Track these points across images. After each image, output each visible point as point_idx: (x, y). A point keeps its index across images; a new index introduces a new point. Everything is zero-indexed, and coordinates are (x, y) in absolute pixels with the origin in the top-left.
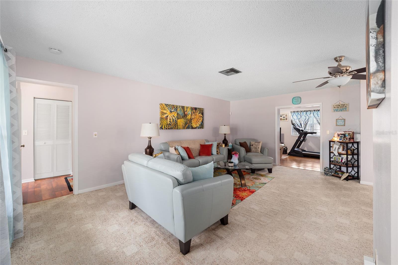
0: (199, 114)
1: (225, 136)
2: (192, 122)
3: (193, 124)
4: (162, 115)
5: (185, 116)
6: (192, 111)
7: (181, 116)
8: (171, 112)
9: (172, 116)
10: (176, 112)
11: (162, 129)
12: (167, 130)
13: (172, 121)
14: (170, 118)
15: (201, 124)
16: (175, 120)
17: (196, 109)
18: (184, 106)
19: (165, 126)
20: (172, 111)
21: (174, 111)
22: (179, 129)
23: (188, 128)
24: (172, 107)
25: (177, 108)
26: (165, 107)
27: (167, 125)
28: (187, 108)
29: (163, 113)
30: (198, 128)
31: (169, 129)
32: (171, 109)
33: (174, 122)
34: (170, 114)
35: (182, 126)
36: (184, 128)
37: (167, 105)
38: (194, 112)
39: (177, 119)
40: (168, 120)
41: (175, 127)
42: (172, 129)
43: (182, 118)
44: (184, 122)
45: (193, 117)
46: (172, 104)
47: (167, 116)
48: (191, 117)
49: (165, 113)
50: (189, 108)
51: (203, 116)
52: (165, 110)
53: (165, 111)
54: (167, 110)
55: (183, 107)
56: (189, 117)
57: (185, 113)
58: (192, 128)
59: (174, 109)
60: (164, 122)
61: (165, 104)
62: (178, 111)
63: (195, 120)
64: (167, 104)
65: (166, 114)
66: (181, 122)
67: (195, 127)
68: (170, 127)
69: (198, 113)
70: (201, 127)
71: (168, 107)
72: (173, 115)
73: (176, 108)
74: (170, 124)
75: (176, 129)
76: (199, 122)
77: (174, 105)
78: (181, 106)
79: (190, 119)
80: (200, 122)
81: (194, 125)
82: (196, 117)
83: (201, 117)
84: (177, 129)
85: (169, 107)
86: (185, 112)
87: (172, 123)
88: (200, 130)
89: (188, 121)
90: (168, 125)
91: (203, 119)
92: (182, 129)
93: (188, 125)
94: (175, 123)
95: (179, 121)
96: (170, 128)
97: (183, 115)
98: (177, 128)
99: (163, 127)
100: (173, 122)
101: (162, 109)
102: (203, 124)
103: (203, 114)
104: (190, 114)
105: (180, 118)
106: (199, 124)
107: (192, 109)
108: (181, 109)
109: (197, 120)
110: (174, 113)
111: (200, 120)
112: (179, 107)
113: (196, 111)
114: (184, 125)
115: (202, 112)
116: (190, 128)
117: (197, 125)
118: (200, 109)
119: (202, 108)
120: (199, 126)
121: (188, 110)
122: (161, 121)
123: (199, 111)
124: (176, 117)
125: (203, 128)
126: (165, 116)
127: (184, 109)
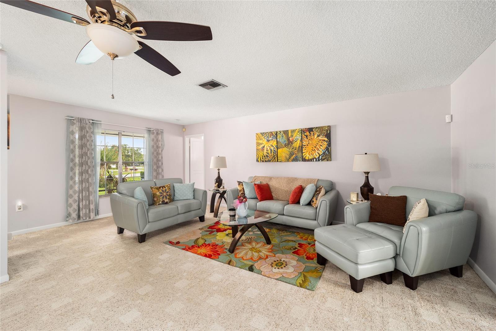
0: (318, 136)
1: (367, 177)
2: (303, 151)
3: (305, 153)
4: (257, 146)
5: (289, 143)
6: (303, 135)
7: (283, 145)
8: (268, 141)
9: (270, 146)
10: (276, 140)
11: (258, 161)
13: (269, 152)
14: (267, 149)
15: (324, 153)
16: (274, 150)
17: (310, 130)
18: (288, 131)
19: (261, 158)
21: (272, 140)
22: (281, 162)
23: (296, 160)
24: (269, 135)
25: (276, 134)
26: (261, 137)
27: (263, 157)
28: (293, 131)
29: (258, 144)
30: (316, 161)
31: (266, 161)
32: (268, 138)
34: (267, 143)
35: (285, 158)
36: (288, 160)
37: (262, 134)
38: (307, 136)
39: (276, 149)
40: (265, 151)
41: (274, 159)
42: (270, 161)
43: (284, 147)
44: (288, 153)
46: (269, 131)
47: (264, 147)
49: (261, 143)
50: (296, 131)
51: (330, 139)
52: (261, 140)
53: (260, 142)
54: (263, 139)
55: (286, 132)
56: (298, 144)
57: (289, 139)
58: (304, 160)
59: (272, 137)
60: (259, 154)
63: (310, 147)
64: (263, 133)
65: (262, 144)
66: (283, 152)
67: (310, 158)
68: (268, 159)
69: (316, 136)
70: (323, 158)
72: (271, 144)
73: (274, 135)
74: (267, 156)
75: (275, 161)
76: (318, 150)
77: (271, 131)
78: (282, 131)
79: (299, 146)
80: (321, 150)
81: (308, 156)
82: (310, 142)
83: (324, 141)
84: (277, 161)
85: (265, 135)
86: (290, 137)
87: (270, 155)
88: (321, 164)
89: (295, 149)
90: (265, 156)
91: (329, 145)
92: (285, 162)
93: (294, 155)
94: (273, 155)
95: (279, 151)
96: (267, 160)
97: (287, 142)
98: (276, 160)
99: (259, 159)
100: (271, 153)
102: (329, 153)
103: (328, 136)
104: (299, 139)
105: (282, 147)
106: (318, 153)
107: (303, 131)
108: (283, 135)
109: (315, 147)
110: (272, 142)
111: (321, 147)
112: (279, 133)
113: (310, 134)
114: (288, 157)
115: (327, 133)
116: (300, 161)
117: (315, 154)
118: (320, 129)
119: (328, 126)
120: (319, 157)
121: (295, 134)
122: (257, 153)
123: (319, 132)
124: (275, 147)
125: (330, 160)
126: (261, 147)
127: (288, 135)
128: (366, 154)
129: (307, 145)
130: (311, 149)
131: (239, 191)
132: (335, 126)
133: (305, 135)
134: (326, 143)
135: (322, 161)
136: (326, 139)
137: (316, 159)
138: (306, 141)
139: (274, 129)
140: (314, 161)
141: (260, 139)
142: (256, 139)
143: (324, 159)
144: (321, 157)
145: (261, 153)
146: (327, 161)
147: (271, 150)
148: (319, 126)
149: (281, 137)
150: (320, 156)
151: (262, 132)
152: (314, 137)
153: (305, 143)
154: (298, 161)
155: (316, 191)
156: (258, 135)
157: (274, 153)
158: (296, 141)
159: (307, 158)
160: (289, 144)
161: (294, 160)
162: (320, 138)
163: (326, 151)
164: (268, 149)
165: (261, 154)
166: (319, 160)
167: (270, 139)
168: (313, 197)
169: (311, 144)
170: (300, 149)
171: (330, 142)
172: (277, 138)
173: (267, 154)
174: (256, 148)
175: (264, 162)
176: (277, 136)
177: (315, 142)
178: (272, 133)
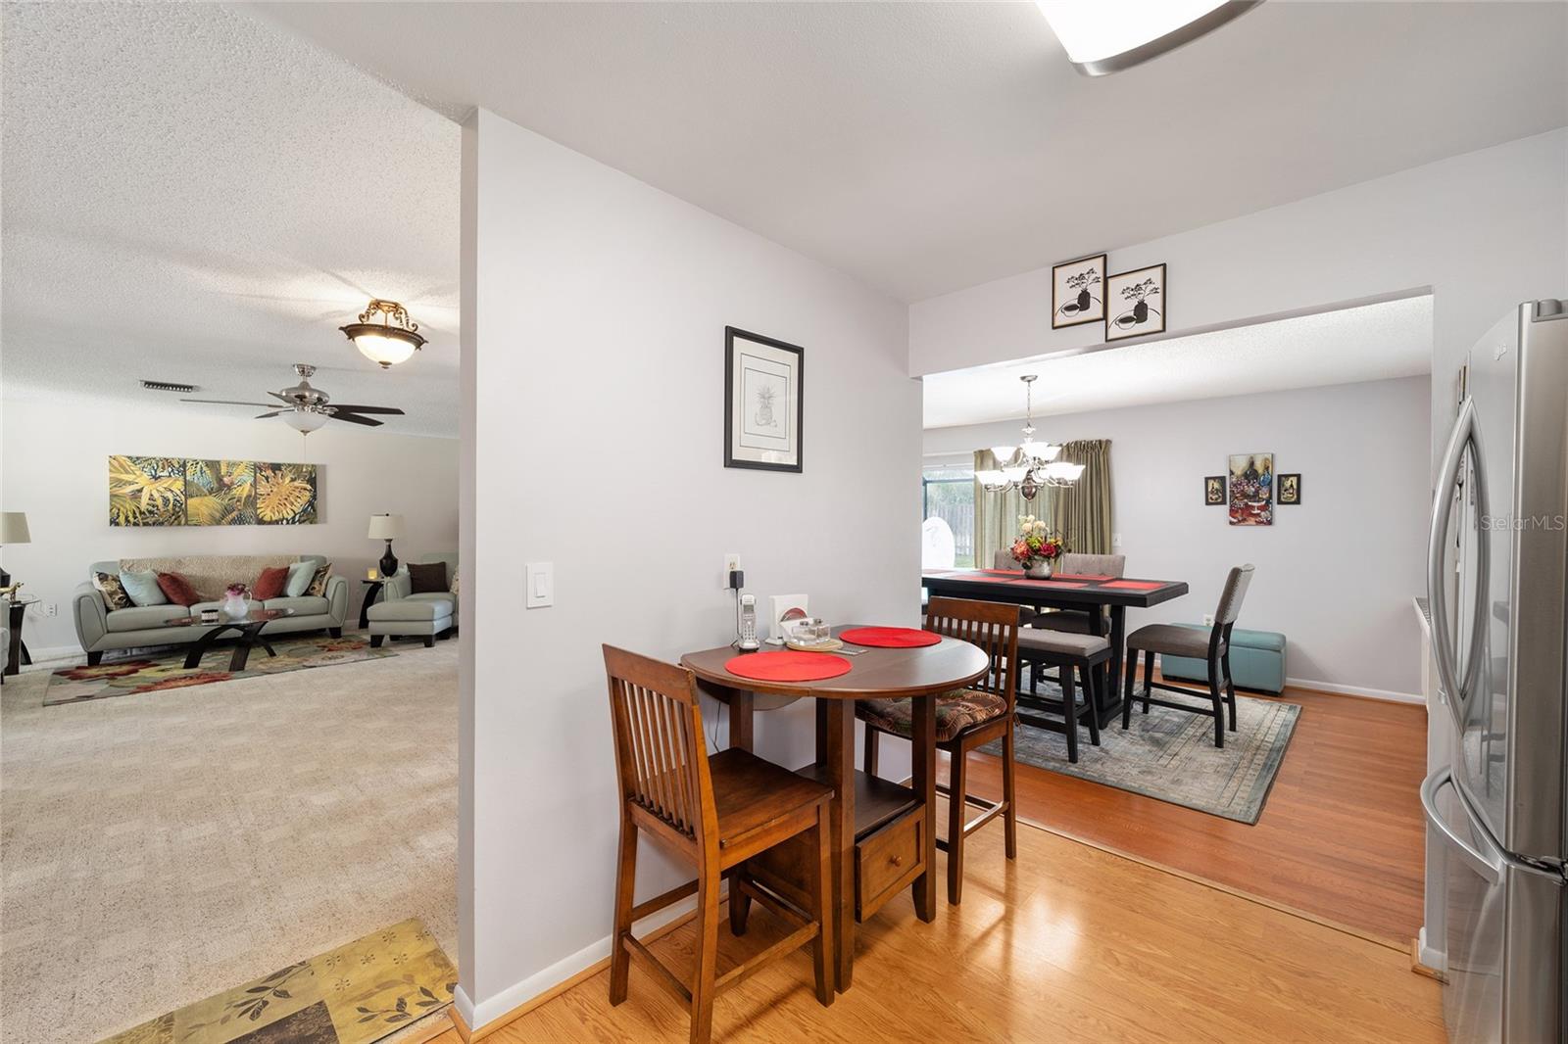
0: (293, 480)
1: (389, 546)
2: (258, 506)
3: (262, 510)
4: (115, 486)
5: (221, 487)
6: (258, 475)
7: (205, 490)
8: (156, 478)
9: (162, 489)
10: (182, 478)
11: (117, 524)
12: (137, 527)
13: (160, 502)
14: (152, 495)
15: (304, 511)
16: (175, 500)
17: (276, 468)
18: (218, 462)
19: (127, 518)
20: (159, 477)
21: (170, 476)
22: (196, 525)
23: (240, 521)
24: (160, 464)
25: (184, 465)
26: (129, 466)
27: (138, 515)
28: (231, 465)
29: (117, 483)
30: (288, 523)
31: (145, 524)
32: (156, 471)
33: (171, 505)
34: (152, 484)
35: (209, 518)
36: (217, 522)
37: (135, 460)
38: (267, 478)
39: (183, 497)
40: (145, 500)
41: (176, 519)
42: (162, 524)
43: (206, 495)
44: (218, 507)
45: (261, 491)
46: (158, 455)
47: (140, 491)
48: (250, 491)
49: (127, 482)
50: (243, 465)
51: (315, 489)
52: (127, 472)
53: (125, 477)
54: (138, 473)
55: (213, 465)
56: (245, 490)
57: (222, 480)
58: (261, 522)
59: (170, 469)
60: (122, 505)
61: (129, 458)
62: (188, 473)
63: (274, 499)
64: (138, 458)
65: (131, 483)
66: (204, 505)
67: (274, 519)
68: (153, 519)
69: (287, 480)
70: (302, 519)
71: (142, 465)
72: (165, 485)
73: (177, 466)
74: (150, 512)
75: (179, 524)
76: (292, 504)
77: (167, 457)
78: (202, 461)
79: (249, 496)
80: (298, 505)
81: (269, 514)
82: (275, 490)
83: (305, 489)
84: (186, 524)
85: (146, 464)
86: (223, 476)
87: (162, 510)
88: (298, 529)
89: (238, 501)
91: (314, 497)
92: (210, 525)
93: (235, 513)
94: (174, 509)
95: (193, 501)
96: (150, 520)
97: (215, 485)
98: (183, 522)
99: (122, 519)
100: (166, 505)
101: (113, 470)
102: (315, 510)
103: (312, 481)
104: (249, 482)
105: (200, 494)
106: (292, 510)
107: (258, 468)
108: (205, 469)
109: (286, 499)
110: (169, 482)
111: (299, 500)
112: (192, 465)
113: (275, 474)
114: (218, 515)
115: (312, 478)
116: (249, 523)
117: (284, 512)
118: (297, 469)
119: (313, 466)
120: (294, 518)
121: (236, 472)
122: (111, 504)
123: (294, 474)
124: (179, 492)
125: (315, 523)
126: (128, 489)
127: (218, 471)
128: (387, 515)
129: (268, 494)
130: (278, 501)
131: (107, 597)
132: (324, 467)
133: (263, 475)
134: (308, 494)
135: (300, 523)
136: (309, 487)
137: (288, 521)
138: (265, 487)
139: (176, 453)
140: (282, 524)
141: (124, 468)
142: (110, 471)
143: (304, 521)
144: (298, 516)
145: (127, 506)
146: (311, 523)
147: (166, 501)
148: (294, 463)
149: (198, 473)
150: (296, 515)
151: (135, 455)
152: (283, 482)
153: (262, 489)
154: (244, 524)
155: (317, 572)
156: (118, 461)
157: (174, 505)
158: (240, 485)
159: (267, 518)
160: (220, 489)
161: (233, 522)
162: (296, 484)
163: (308, 507)
164: (156, 495)
165: (130, 506)
166: (294, 523)
167: (162, 474)
168: (313, 580)
169: (277, 493)
170: (251, 501)
171: (315, 491)
172: (184, 474)
173: (150, 508)
174: (108, 491)
175: (138, 525)
176: (185, 471)
177: (284, 491)
178: (168, 462)
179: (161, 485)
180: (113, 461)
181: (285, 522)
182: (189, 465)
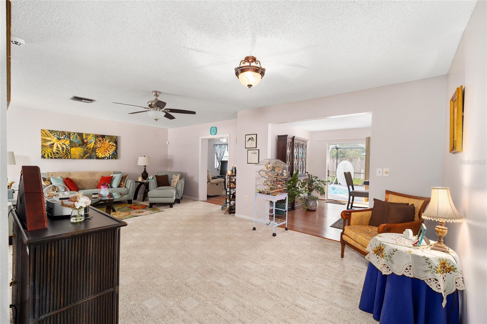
0: (109, 142)
1: (145, 168)
2: (97, 152)
3: (98, 153)
4: (44, 142)
5: (83, 143)
6: (97, 139)
7: (77, 145)
8: (59, 139)
9: (61, 144)
10: (69, 140)
11: (45, 158)
12: (52, 159)
13: (60, 149)
14: (57, 146)
15: (113, 154)
16: (66, 148)
17: (103, 136)
18: (82, 134)
19: (48, 155)
20: (61, 139)
21: (65, 139)
22: (74, 159)
23: (90, 157)
24: (61, 134)
25: (69, 135)
26: (49, 134)
27: (52, 154)
28: (87, 135)
29: (44, 141)
30: (107, 159)
31: (55, 158)
32: (59, 136)
33: (65, 151)
34: (58, 141)
35: (79, 156)
36: (82, 158)
37: (51, 132)
38: (100, 141)
39: (69, 147)
40: (55, 148)
41: (66, 156)
42: (61, 158)
43: (78, 147)
44: (82, 152)
45: (98, 146)
46: (60, 130)
47: (53, 144)
48: (94, 146)
49: (48, 140)
50: (91, 136)
51: (117, 145)
52: (48, 137)
54: (52, 137)
55: (80, 135)
56: (91, 145)
57: (84, 141)
58: (98, 158)
59: (64, 136)
60: (46, 150)
61: (49, 130)
62: (71, 138)
63: (103, 149)
64: (52, 131)
65: (50, 141)
66: (76, 151)
67: (102, 157)
68: (58, 156)
69: (107, 142)
70: (112, 157)
71: (54, 134)
72: (63, 142)
73: (67, 135)
74: (57, 153)
75: (68, 158)
76: (109, 151)
77: (63, 131)
78: (76, 133)
79: (93, 148)
80: (111, 152)
81: (101, 155)
82: (103, 145)
83: (113, 145)
84: (70, 158)
86: (84, 139)
87: (61, 152)
88: (111, 161)
89: (89, 149)
91: (117, 149)
92: (79, 159)
93: (89, 154)
94: (66, 152)
95: (72, 149)
96: (57, 156)
97: (81, 143)
98: (69, 157)
99: (46, 156)
100: (63, 150)
101: (43, 135)
102: (117, 154)
103: (116, 142)
104: (94, 142)
105: (76, 146)
106: (109, 153)
107: (97, 136)
108: (77, 136)
109: (107, 149)
110: (64, 141)
111: (111, 150)
112: (73, 134)
113: (103, 139)
114: (82, 155)
115: (115, 140)
116: (94, 158)
117: (106, 154)
118: (110, 137)
119: (116, 136)
120: (109, 157)
121: (89, 138)
122: (42, 150)
123: (110, 139)
124: (68, 145)
125: (117, 159)
126: (49, 144)
127: (83, 137)
128: (145, 156)
129: (101, 147)
130: (104, 150)
132: (120, 137)
133: (99, 140)
134: (114, 147)
135: (112, 159)
136: (115, 145)
137: (107, 158)
138: (99, 144)
139: (67, 130)
140: (105, 159)
141: (47, 135)
142: (42, 135)
144: (111, 156)
145: (48, 150)
146: (115, 159)
147: (63, 148)
148: (110, 135)
149: (75, 138)
150: (110, 155)
151: (51, 129)
152: (106, 142)
153: (98, 145)
154: (92, 159)
155: (122, 178)
156: (44, 132)
157: (66, 151)
158: (90, 143)
159: (100, 157)
160: (83, 145)
161: (87, 158)
162: (110, 143)
163: (114, 152)
164: (59, 146)
165: (49, 150)
166: (109, 159)
167: (61, 138)
168: (121, 181)
169: (103, 147)
170: (94, 150)
171: (117, 146)
172: (70, 138)
173: (57, 151)
174: (41, 144)
175: (52, 158)
176: (70, 137)
177: (106, 146)
178: (63, 133)
179: (61, 142)
180: (43, 132)
181: (106, 158)
182: (71, 134)
